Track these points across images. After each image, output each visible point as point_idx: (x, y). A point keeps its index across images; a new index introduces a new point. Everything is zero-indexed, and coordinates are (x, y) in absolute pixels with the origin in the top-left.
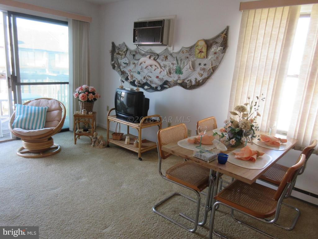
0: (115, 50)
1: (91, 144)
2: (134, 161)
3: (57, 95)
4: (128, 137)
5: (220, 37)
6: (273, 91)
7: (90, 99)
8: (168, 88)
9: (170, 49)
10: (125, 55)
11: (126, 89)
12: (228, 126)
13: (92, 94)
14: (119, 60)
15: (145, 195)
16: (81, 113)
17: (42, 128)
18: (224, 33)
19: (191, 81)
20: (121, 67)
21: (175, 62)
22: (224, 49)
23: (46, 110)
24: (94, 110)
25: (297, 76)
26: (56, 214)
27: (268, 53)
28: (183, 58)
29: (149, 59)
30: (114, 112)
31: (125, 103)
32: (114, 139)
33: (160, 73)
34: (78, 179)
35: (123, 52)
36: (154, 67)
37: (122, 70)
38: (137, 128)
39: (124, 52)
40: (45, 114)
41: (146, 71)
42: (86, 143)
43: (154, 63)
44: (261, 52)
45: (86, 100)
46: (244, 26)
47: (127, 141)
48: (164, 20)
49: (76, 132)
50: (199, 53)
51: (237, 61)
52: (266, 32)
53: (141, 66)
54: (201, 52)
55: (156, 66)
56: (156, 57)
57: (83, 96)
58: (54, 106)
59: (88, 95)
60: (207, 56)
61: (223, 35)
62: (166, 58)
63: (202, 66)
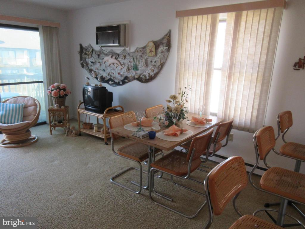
0: (83, 50)
1: (65, 134)
2: (101, 146)
3: (35, 92)
4: (96, 126)
5: (165, 39)
6: (205, 82)
7: (62, 95)
8: (128, 82)
9: (127, 49)
10: (92, 55)
11: (91, 85)
12: (165, 111)
13: (63, 91)
14: (86, 59)
15: (106, 171)
16: (55, 108)
17: (20, 122)
18: (168, 36)
19: (145, 76)
20: (89, 66)
21: (132, 60)
22: (168, 48)
23: (23, 106)
24: (66, 104)
25: (220, 69)
26: (31, 188)
27: (199, 51)
28: (138, 56)
29: (111, 58)
30: (83, 106)
31: (92, 97)
32: (84, 129)
33: (121, 70)
34: (51, 162)
35: (89, 52)
36: (116, 65)
37: (90, 68)
38: (102, 118)
39: (91, 53)
40: (22, 109)
41: (109, 68)
42: (60, 133)
43: (116, 61)
44: (195, 51)
45: (58, 96)
46: (181, 29)
47: (95, 129)
48: (120, 25)
49: (51, 124)
50: (150, 52)
51: (178, 59)
52: (197, 35)
53: (105, 65)
54: (151, 51)
55: (117, 64)
56: (116, 56)
57: (55, 93)
58: (30, 103)
59: (59, 92)
60: (156, 54)
61: (167, 37)
62: (125, 57)
63: (153, 63)
